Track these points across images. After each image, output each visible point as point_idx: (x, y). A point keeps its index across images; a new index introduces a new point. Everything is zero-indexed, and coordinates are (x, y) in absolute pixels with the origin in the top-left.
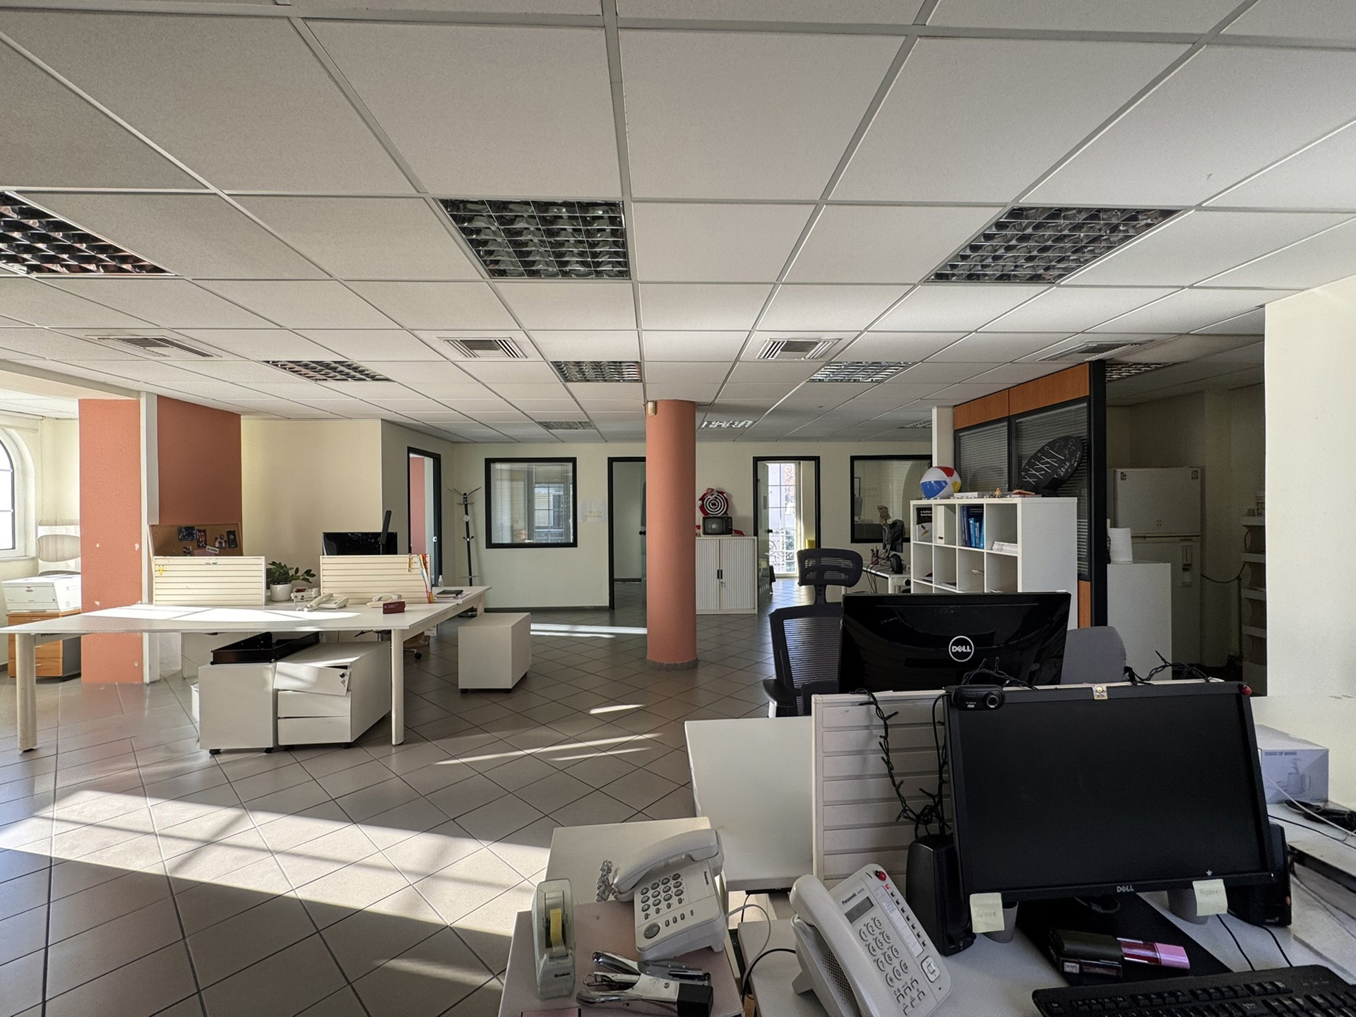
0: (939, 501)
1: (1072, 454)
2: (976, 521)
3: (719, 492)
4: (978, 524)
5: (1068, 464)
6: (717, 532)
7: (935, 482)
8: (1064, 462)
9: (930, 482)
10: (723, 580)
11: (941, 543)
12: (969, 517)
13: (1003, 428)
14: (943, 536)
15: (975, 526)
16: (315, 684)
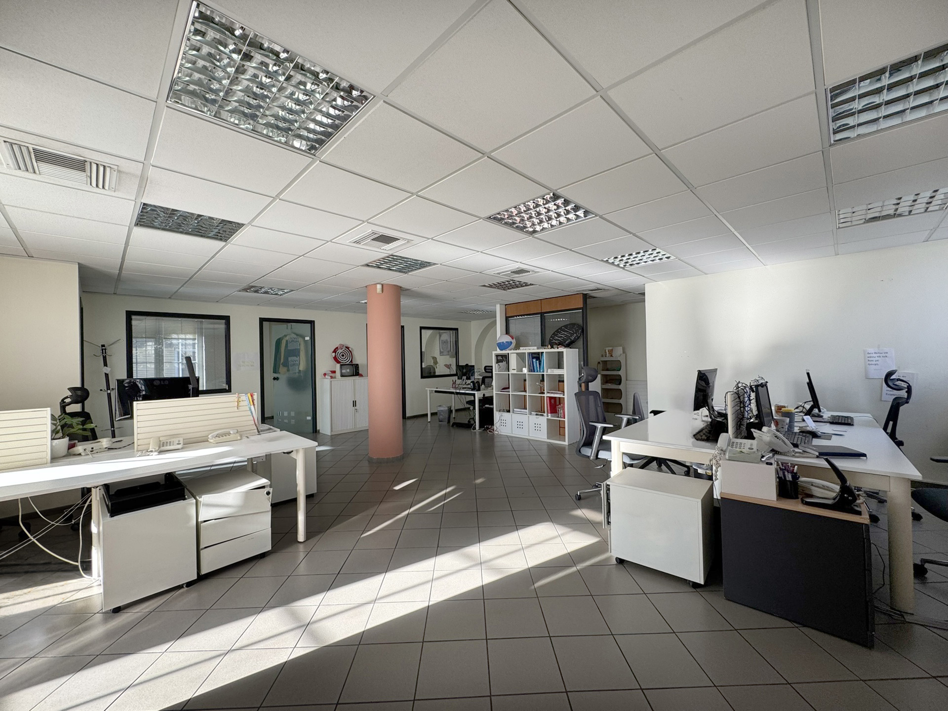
0: (512, 351)
1: (577, 331)
2: (536, 360)
3: (346, 347)
4: (538, 362)
5: (575, 335)
6: (350, 375)
7: (506, 342)
8: (573, 334)
9: (503, 342)
10: (357, 408)
11: (515, 372)
12: (533, 358)
13: (538, 318)
14: (515, 368)
15: (536, 363)
16: (243, 507)
